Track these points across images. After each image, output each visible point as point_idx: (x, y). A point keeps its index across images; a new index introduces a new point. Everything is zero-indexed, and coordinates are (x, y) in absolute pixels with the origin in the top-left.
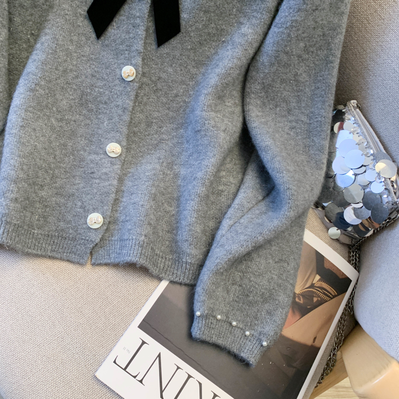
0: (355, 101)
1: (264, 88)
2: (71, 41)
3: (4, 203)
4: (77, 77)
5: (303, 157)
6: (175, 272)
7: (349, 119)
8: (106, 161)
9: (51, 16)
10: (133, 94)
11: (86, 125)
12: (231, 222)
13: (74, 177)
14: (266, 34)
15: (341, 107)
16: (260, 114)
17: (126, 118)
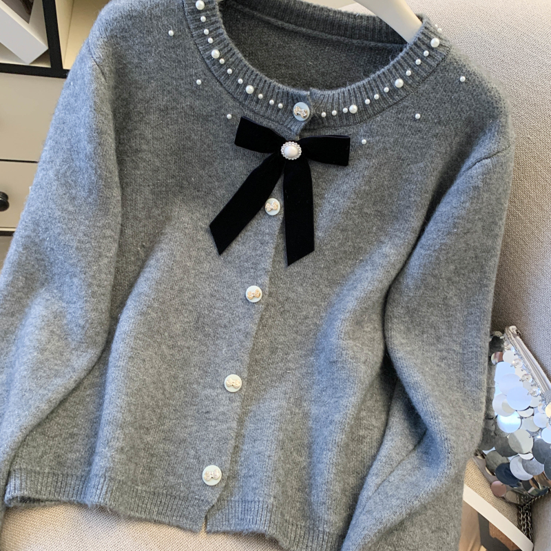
0: (514, 327)
1: (408, 312)
2: (190, 257)
3: (109, 454)
4: (194, 297)
5: (458, 395)
6: (310, 544)
7: (509, 349)
8: (223, 397)
9: (168, 230)
10: (257, 317)
11: (201, 352)
12: (379, 481)
13: (185, 417)
14: (410, 255)
15: (498, 334)
16: (404, 341)
17: (249, 344)
